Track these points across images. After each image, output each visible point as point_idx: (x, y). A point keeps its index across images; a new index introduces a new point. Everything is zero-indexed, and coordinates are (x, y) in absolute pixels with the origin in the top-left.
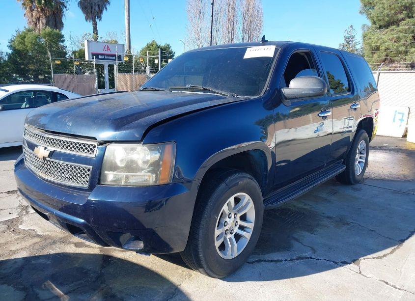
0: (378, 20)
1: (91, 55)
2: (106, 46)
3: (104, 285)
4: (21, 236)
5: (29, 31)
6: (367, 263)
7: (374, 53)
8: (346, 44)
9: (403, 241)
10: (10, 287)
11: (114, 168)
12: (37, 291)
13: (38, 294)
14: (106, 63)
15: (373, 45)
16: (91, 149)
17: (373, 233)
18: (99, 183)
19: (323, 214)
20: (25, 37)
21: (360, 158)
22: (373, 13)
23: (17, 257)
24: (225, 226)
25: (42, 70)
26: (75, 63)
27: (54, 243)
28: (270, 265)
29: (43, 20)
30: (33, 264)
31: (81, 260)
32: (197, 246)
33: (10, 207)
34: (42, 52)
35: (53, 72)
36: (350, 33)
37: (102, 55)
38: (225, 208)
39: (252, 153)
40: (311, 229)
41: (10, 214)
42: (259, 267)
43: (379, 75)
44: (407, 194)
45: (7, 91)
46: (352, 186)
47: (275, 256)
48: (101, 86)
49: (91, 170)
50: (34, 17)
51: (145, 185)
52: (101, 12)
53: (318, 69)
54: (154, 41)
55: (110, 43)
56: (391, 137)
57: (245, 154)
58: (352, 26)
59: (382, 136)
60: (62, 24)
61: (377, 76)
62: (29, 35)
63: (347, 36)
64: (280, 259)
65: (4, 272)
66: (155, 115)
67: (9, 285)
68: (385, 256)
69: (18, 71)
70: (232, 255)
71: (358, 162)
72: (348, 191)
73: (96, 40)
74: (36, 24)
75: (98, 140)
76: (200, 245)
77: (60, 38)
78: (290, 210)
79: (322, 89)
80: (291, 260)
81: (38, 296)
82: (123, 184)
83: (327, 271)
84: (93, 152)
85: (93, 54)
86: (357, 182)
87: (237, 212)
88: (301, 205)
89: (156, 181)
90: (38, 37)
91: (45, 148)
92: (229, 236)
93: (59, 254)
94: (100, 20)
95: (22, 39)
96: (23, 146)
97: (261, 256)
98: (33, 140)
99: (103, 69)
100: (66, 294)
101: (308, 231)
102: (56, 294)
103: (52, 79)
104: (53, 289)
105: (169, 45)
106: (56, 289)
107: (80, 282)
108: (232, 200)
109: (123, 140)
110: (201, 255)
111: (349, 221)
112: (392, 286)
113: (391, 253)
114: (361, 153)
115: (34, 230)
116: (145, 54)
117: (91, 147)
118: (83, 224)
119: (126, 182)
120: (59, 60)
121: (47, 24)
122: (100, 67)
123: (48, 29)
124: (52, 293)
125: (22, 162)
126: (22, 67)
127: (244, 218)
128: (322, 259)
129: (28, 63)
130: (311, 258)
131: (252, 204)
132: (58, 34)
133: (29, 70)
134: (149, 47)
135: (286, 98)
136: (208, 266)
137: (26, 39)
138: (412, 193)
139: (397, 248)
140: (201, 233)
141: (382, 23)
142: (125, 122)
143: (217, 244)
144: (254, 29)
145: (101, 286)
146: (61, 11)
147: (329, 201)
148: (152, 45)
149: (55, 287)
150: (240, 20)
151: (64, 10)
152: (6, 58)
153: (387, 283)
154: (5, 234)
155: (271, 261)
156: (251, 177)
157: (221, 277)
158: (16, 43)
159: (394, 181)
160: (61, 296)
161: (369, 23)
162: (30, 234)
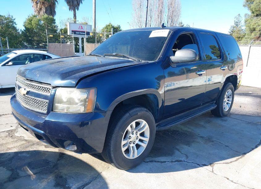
0: (256, 10)
1: (71, 32)
2: (81, 27)
3: (57, 170)
4: (15, 139)
5: (35, 16)
6: (219, 166)
7: (252, 33)
8: (235, 26)
9: (245, 154)
10: (5, 168)
11: (61, 102)
12: (18, 171)
13: (19, 173)
14: (80, 37)
15: (252, 27)
16: (48, 91)
17: (227, 148)
18: (52, 111)
19: (199, 134)
20: (32, 20)
21: (228, 100)
22: (253, 6)
23: (11, 152)
24: (129, 139)
25: (41, 41)
26: (62, 36)
27: (33, 144)
28: (158, 164)
29: (44, 10)
30: (19, 156)
31: (46, 155)
32: (110, 150)
33: (12, 123)
34: (42, 30)
35: (48, 42)
36: (238, 19)
37: (78, 31)
38: (129, 128)
39: (149, 96)
40: (188, 144)
41: (11, 126)
42: (151, 165)
43: (250, 47)
44: (256, 124)
45: (16, 54)
46: (221, 118)
47: (162, 159)
48: (77, 51)
49: (48, 103)
50: (38, 8)
51: (78, 113)
52: (79, 5)
53: (198, 44)
54: (110, 24)
55: (83, 24)
56: (256, 88)
57: (144, 96)
58: (239, 15)
59: (250, 87)
60: (55, 12)
61: (249, 48)
62: (34, 19)
63: (236, 20)
64: (165, 161)
65: (2, 160)
66: (86, 72)
67: (4, 167)
68: (231, 162)
69: (27, 41)
70: (133, 156)
71: (226, 103)
72: (218, 121)
73: (75, 22)
74: (39, 12)
75: (52, 85)
76: (112, 149)
77: (53, 21)
78: (178, 131)
79: (194, 57)
80: (172, 162)
81: (19, 174)
82: (65, 112)
83: (192, 170)
84: (49, 92)
85: (72, 31)
86: (225, 116)
87: (138, 131)
88: (186, 129)
89: (84, 111)
90: (39, 20)
91: (25, 89)
92: (132, 145)
93: (35, 151)
94: (78, 10)
95: (30, 21)
96: (16, 87)
97: (153, 158)
98: (21, 85)
99: (79, 40)
100: (34, 174)
101: (186, 145)
102: (29, 174)
103: (47, 46)
104: (27, 171)
105: (119, 26)
106: (30, 171)
107: (44, 168)
108: (134, 124)
109: (65, 86)
110: (112, 156)
111: (214, 139)
112: (231, 181)
113: (236, 161)
114: (228, 97)
115: (23, 137)
116: (104, 32)
117: (49, 89)
118: (43, 134)
119: (67, 110)
120: (52, 34)
121: (46, 12)
122: (77, 39)
123: (46, 16)
124: (27, 173)
125: (15, 97)
126: (30, 38)
127: (142, 135)
128: (191, 162)
129: (34, 36)
130: (184, 161)
131: (147, 126)
132: (52, 18)
133: (34, 41)
134: (107, 27)
135: (173, 63)
136: (117, 162)
137: (32, 22)
138: (260, 124)
139: (241, 158)
140: (112, 143)
141: (258, 13)
142: (68, 75)
143: (123, 149)
144: (175, 16)
145: (55, 171)
146: (54, 4)
147: (204, 127)
148: (109, 26)
149: (29, 170)
150: (166, 10)
151: (56, 3)
152: (21, 33)
153: (228, 179)
154: (7, 138)
155: (159, 162)
156: (147, 110)
157: (126, 169)
158: (27, 24)
159: (250, 116)
160: (31, 175)
161: (249, 13)
162: (20, 139)
